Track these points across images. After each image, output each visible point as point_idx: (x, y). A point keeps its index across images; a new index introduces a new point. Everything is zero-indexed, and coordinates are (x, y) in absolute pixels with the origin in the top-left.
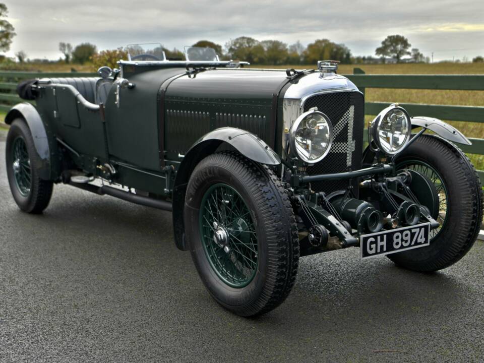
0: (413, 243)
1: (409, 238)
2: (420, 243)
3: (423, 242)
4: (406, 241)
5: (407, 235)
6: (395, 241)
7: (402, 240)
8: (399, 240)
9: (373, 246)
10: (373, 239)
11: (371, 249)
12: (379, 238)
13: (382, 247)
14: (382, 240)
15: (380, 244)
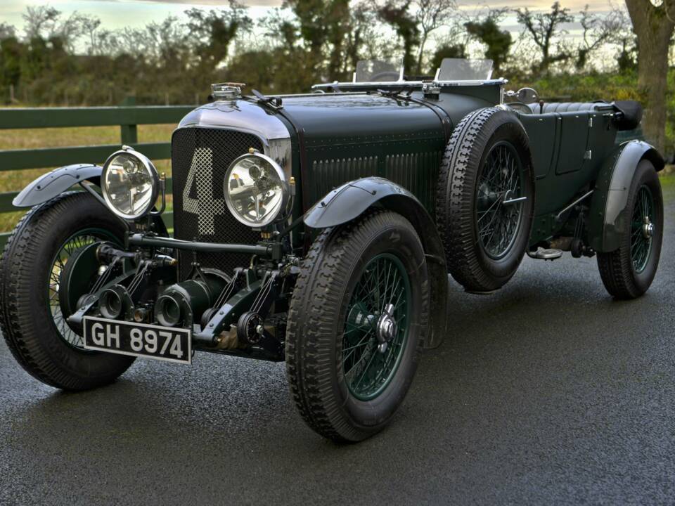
0: (162, 352)
1: (154, 341)
2: (175, 357)
3: (179, 357)
4: (151, 346)
5: (151, 337)
6: (134, 339)
7: (144, 342)
8: (139, 340)
9: (101, 335)
10: (100, 326)
11: (98, 339)
12: (108, 327)
13: (113, 341)
14: (113, 331)
15: (110, 335)
